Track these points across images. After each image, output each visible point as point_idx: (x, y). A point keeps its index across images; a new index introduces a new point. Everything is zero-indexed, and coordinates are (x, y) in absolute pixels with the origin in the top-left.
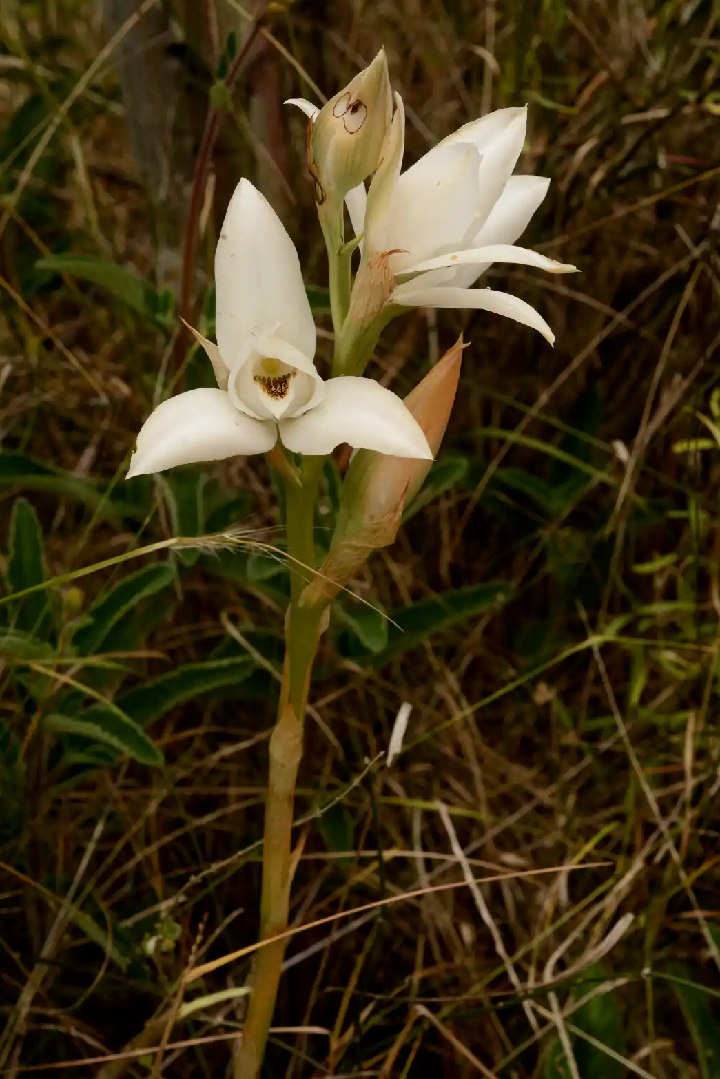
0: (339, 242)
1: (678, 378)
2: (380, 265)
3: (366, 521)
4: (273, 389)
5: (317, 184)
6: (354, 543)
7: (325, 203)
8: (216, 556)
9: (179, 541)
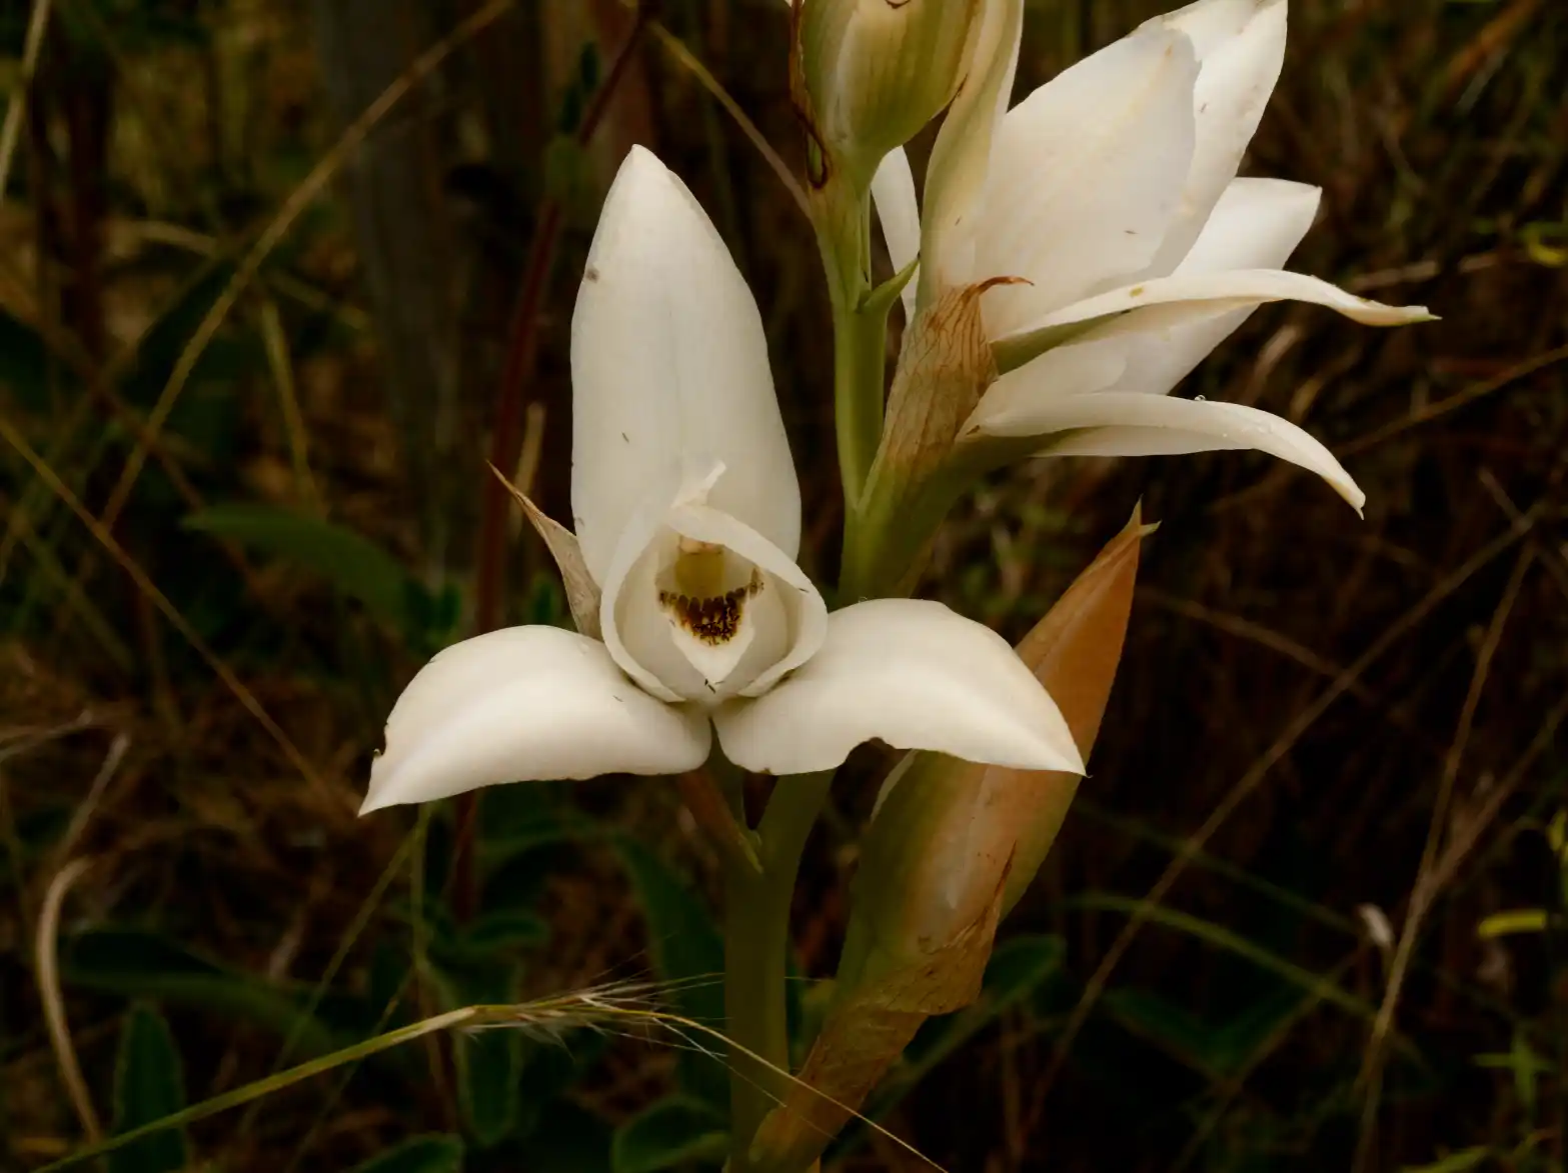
0: (861, 283)
1: (1485, 782)
2: (959, 320)
3: (909, 949)
4: (705, 621)
5: (810, 138)
6: (883, 1001)
7: (828, 187)
8: (564, 1045)
9: (480, 1011)
